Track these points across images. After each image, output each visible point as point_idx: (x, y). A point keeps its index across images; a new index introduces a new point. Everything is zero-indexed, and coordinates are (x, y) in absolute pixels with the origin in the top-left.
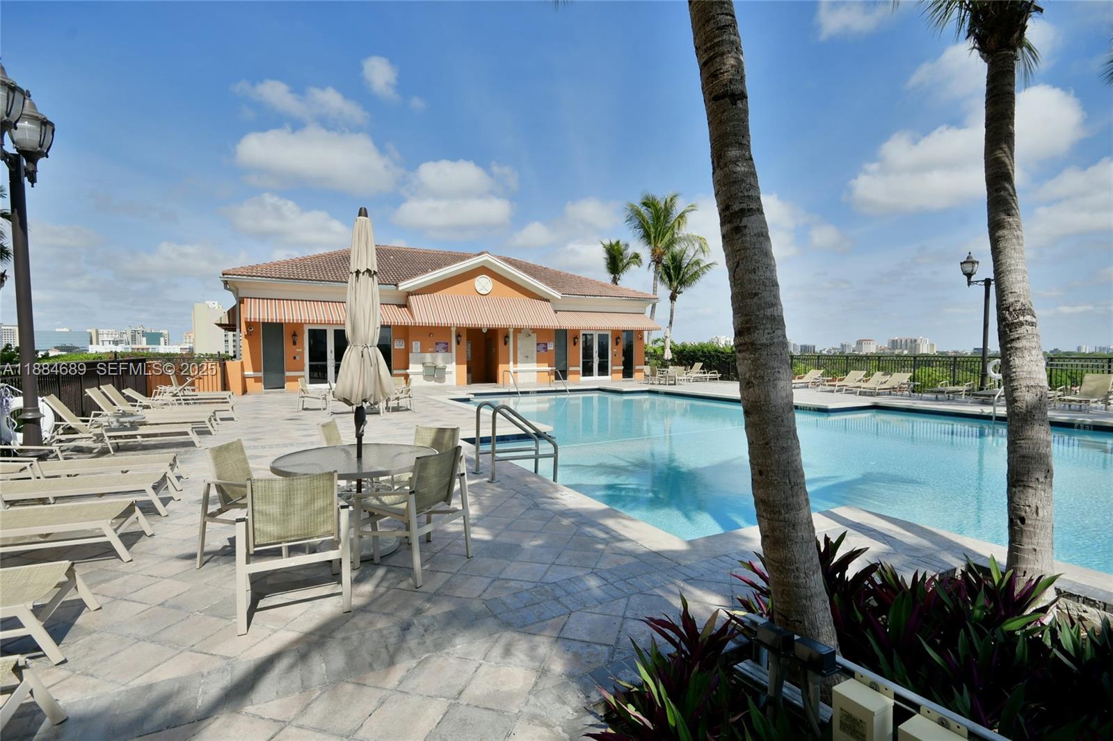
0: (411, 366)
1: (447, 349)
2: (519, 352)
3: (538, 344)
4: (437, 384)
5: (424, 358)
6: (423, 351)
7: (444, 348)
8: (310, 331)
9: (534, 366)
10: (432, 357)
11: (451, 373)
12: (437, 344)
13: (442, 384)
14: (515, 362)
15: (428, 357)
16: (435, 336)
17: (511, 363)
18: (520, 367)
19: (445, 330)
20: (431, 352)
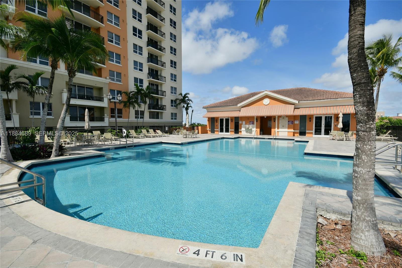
0: (242, 128)
1: (253, 123)
2: (280, 124)
3: (288, 121)
4: (250, 134)
5: (246, 126)
6: (246, 124)
7: (252, 123)
8: (220, 119)
9: (287, 130)
10: (249, 126)
11: (254, 131)
12: (250, 122)
13: (251, 134)
14: (278, 128)
15: (247, 126)
16: (249, 120)
17: (276, 129)
18: (280, 130)
19: (253, 117)
20: (248, 124)
